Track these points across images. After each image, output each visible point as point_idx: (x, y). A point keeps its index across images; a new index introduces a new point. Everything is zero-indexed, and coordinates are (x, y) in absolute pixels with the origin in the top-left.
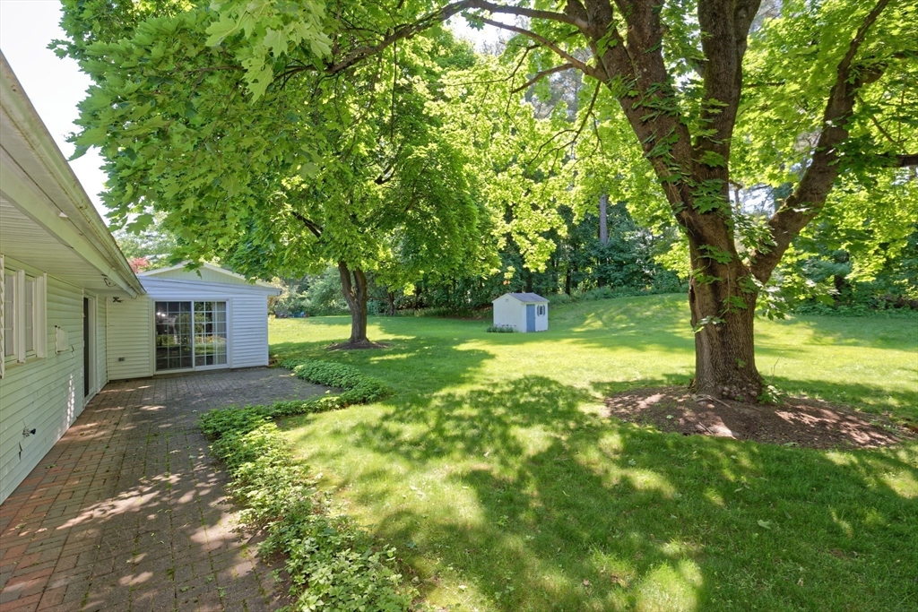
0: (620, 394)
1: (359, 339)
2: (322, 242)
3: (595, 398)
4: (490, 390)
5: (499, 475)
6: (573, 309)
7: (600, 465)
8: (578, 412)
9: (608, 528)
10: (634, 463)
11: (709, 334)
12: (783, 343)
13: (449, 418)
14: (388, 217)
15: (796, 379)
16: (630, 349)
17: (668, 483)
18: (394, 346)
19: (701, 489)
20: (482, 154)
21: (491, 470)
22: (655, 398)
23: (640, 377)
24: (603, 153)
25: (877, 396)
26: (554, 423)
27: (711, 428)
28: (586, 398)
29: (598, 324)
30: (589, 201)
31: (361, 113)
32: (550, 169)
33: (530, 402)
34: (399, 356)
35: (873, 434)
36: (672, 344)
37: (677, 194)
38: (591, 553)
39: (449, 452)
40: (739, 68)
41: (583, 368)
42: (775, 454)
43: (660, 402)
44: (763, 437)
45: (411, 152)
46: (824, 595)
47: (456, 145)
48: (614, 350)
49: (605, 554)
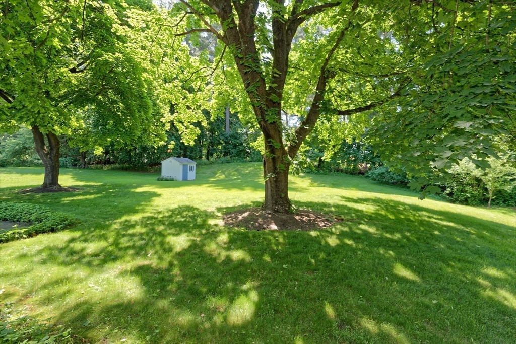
0: (231, 213)
1: (51, 185)
2: (14, 107)
3: (217, 216)
4: (156, 216)
5: (156, 266)
6: (210, 168)
7: (216, 251)
8: (208, 224)
9: (217, 283)
10: (233, 247)
11: (270, 182)
12: (300, 186)
13: (124, 235)
14: (80, 98)
15: (303, 201)
16: (237, 190)
17: (248, 255)
18: (84, 190)
19: (262, 255)
20: (156, 69)
21: (152, 264)
22: (246, 214)
23: (241, 204)
24: (227, 84)
25: (328, 207)
26: (194, 231)
27: (269, 226)
28: (213, 216)
29: (223, 177)
30: (219, 109)
31: (55, 15)
32: (198, 87)
33: (181, 221)
34: (88, 197)
35: (325, 222)
36: (256, 187)
37: (259, 112)
38: (207, 299)
39: (122, 257)
40: (287, 58)
41: (213, 200)
42: (292, 235)
43: (248, 215)
44: (289, 228)
45: (101, 56)
46: (303, 292)
47: (137, 59)
48: (230, 190)
49: (214, 297)
